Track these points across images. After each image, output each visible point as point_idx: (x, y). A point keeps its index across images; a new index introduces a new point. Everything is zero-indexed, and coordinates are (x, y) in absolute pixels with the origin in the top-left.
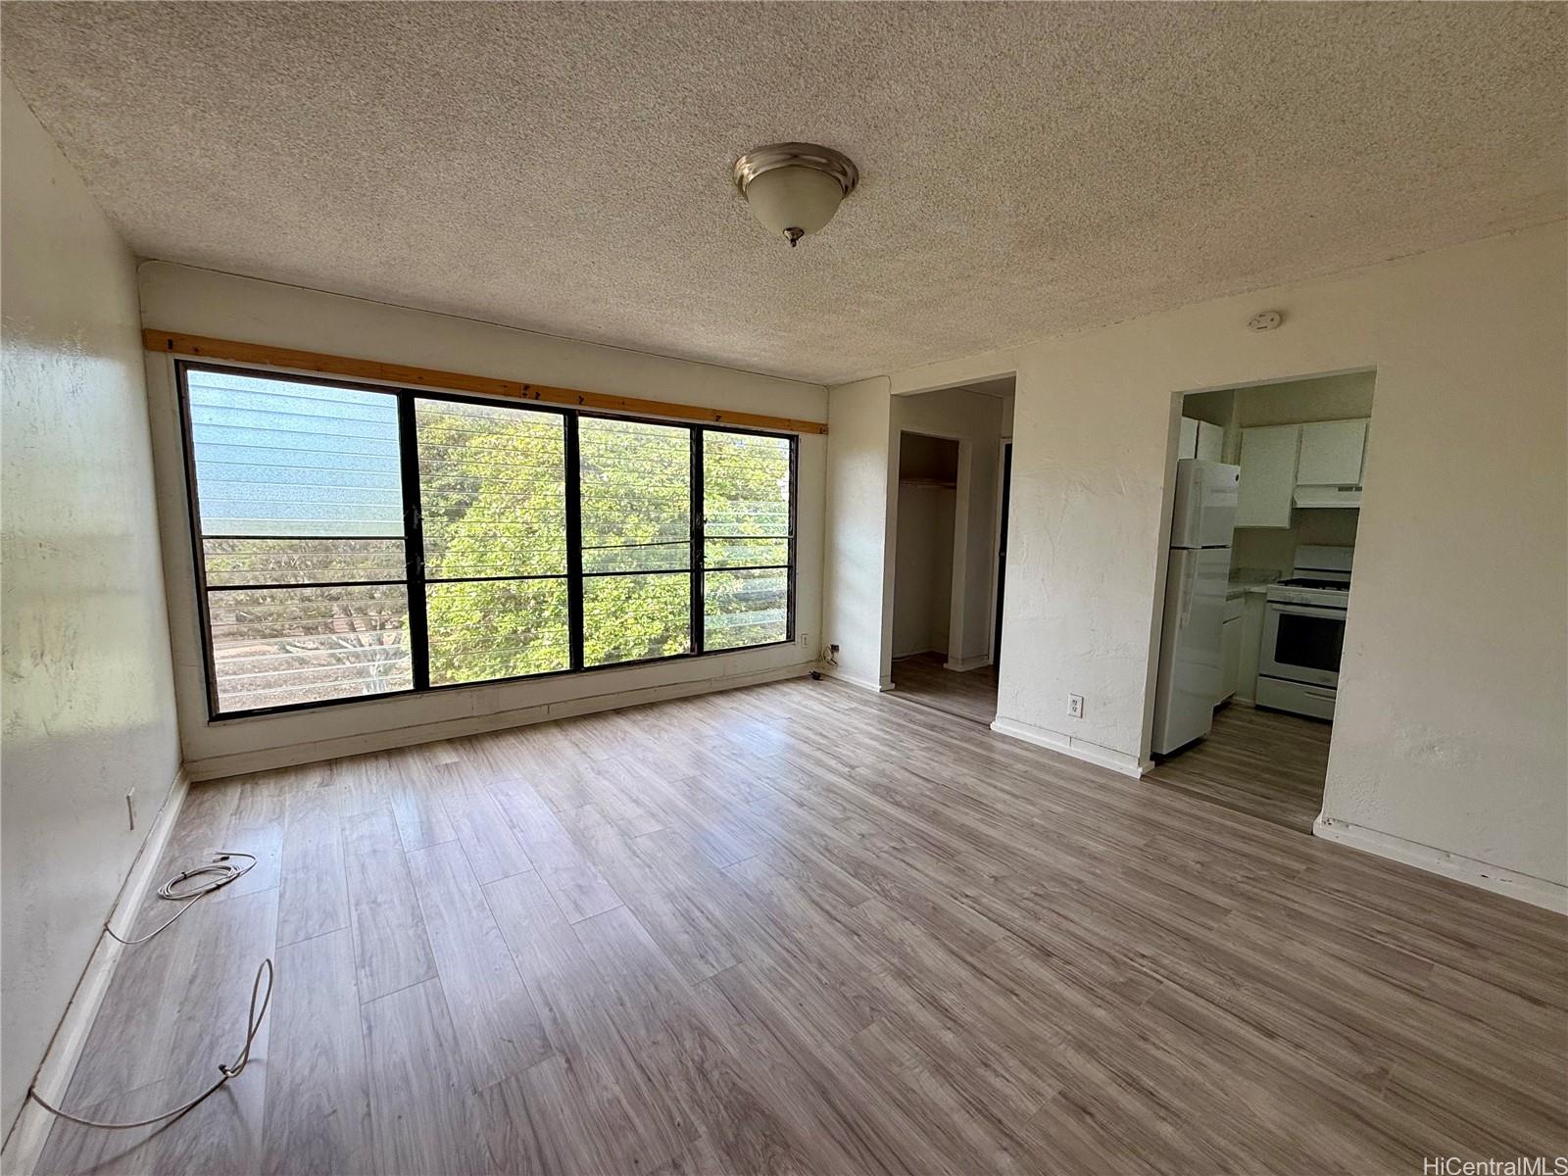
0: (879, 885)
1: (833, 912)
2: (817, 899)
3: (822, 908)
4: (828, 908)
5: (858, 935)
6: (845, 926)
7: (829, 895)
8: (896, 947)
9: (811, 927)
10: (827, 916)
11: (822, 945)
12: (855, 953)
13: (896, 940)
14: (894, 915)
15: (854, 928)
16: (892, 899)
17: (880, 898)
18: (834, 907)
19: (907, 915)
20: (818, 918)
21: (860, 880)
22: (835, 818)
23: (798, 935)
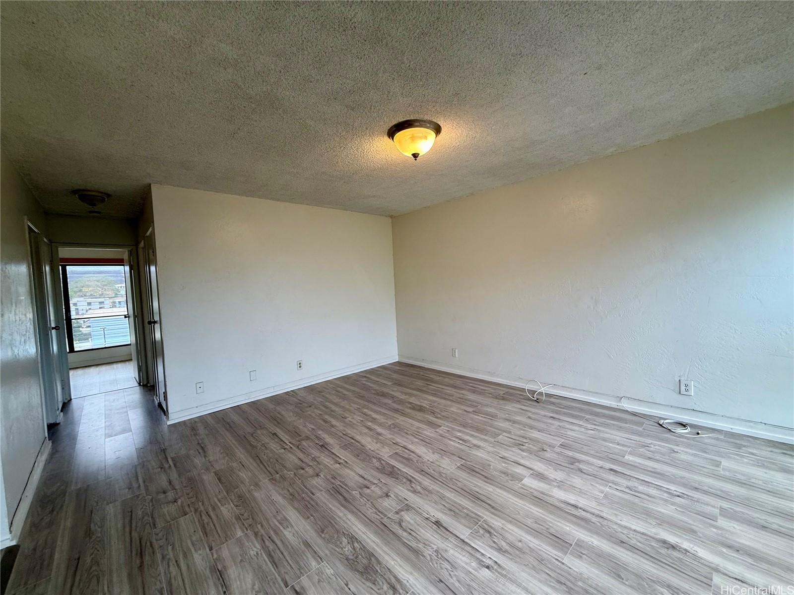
0: (381, 464)
1: (403, 449)
2: (411, 454)
3: (409, 450)
4: (406, 451)
5: (393, 443)
6: (399, 445)
7: (406, 456)
8: (378, 441)
9: (412, 443)
10: (406, 447)
11: (407, 438)
12: (395, 438)
13: (379, 443)
14: (377, 452)
15: (395, 445)
16: (376, 458)
17: (382, 458)
18: (404, 451)
19: (372, 452)
20: (410, 447)
21: (391, 465)
22: (407, 510)
23: (416, 440)
